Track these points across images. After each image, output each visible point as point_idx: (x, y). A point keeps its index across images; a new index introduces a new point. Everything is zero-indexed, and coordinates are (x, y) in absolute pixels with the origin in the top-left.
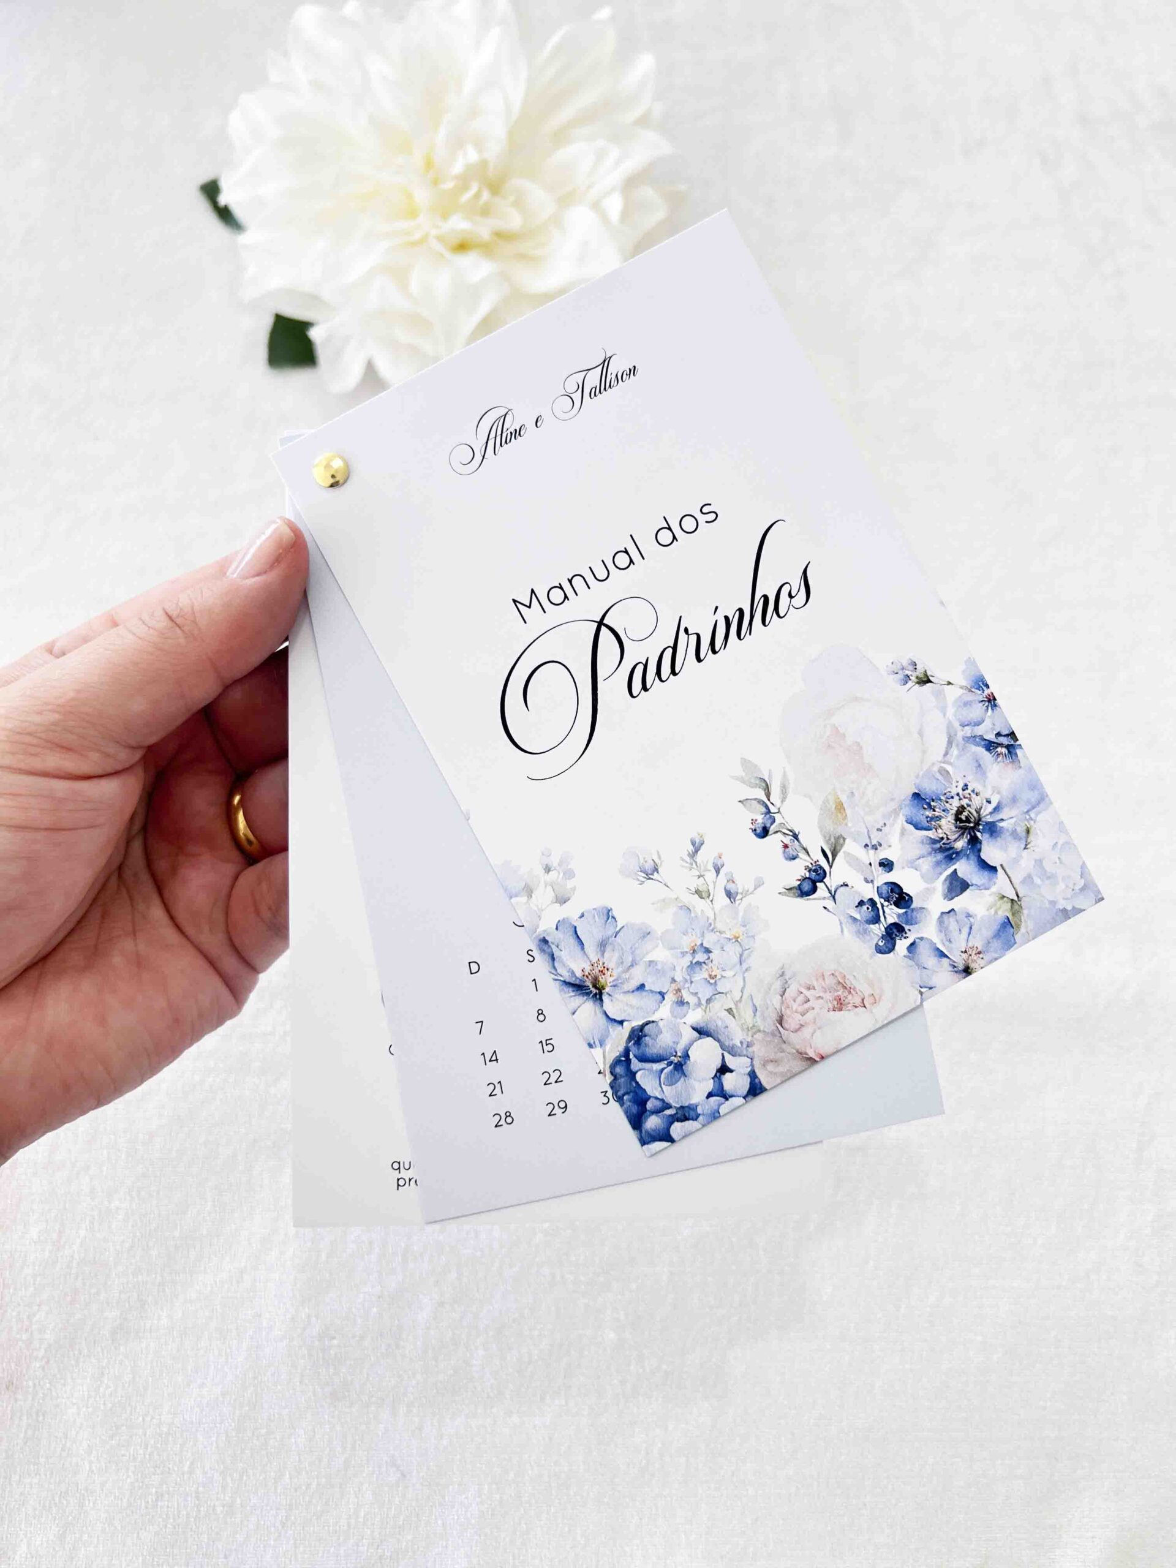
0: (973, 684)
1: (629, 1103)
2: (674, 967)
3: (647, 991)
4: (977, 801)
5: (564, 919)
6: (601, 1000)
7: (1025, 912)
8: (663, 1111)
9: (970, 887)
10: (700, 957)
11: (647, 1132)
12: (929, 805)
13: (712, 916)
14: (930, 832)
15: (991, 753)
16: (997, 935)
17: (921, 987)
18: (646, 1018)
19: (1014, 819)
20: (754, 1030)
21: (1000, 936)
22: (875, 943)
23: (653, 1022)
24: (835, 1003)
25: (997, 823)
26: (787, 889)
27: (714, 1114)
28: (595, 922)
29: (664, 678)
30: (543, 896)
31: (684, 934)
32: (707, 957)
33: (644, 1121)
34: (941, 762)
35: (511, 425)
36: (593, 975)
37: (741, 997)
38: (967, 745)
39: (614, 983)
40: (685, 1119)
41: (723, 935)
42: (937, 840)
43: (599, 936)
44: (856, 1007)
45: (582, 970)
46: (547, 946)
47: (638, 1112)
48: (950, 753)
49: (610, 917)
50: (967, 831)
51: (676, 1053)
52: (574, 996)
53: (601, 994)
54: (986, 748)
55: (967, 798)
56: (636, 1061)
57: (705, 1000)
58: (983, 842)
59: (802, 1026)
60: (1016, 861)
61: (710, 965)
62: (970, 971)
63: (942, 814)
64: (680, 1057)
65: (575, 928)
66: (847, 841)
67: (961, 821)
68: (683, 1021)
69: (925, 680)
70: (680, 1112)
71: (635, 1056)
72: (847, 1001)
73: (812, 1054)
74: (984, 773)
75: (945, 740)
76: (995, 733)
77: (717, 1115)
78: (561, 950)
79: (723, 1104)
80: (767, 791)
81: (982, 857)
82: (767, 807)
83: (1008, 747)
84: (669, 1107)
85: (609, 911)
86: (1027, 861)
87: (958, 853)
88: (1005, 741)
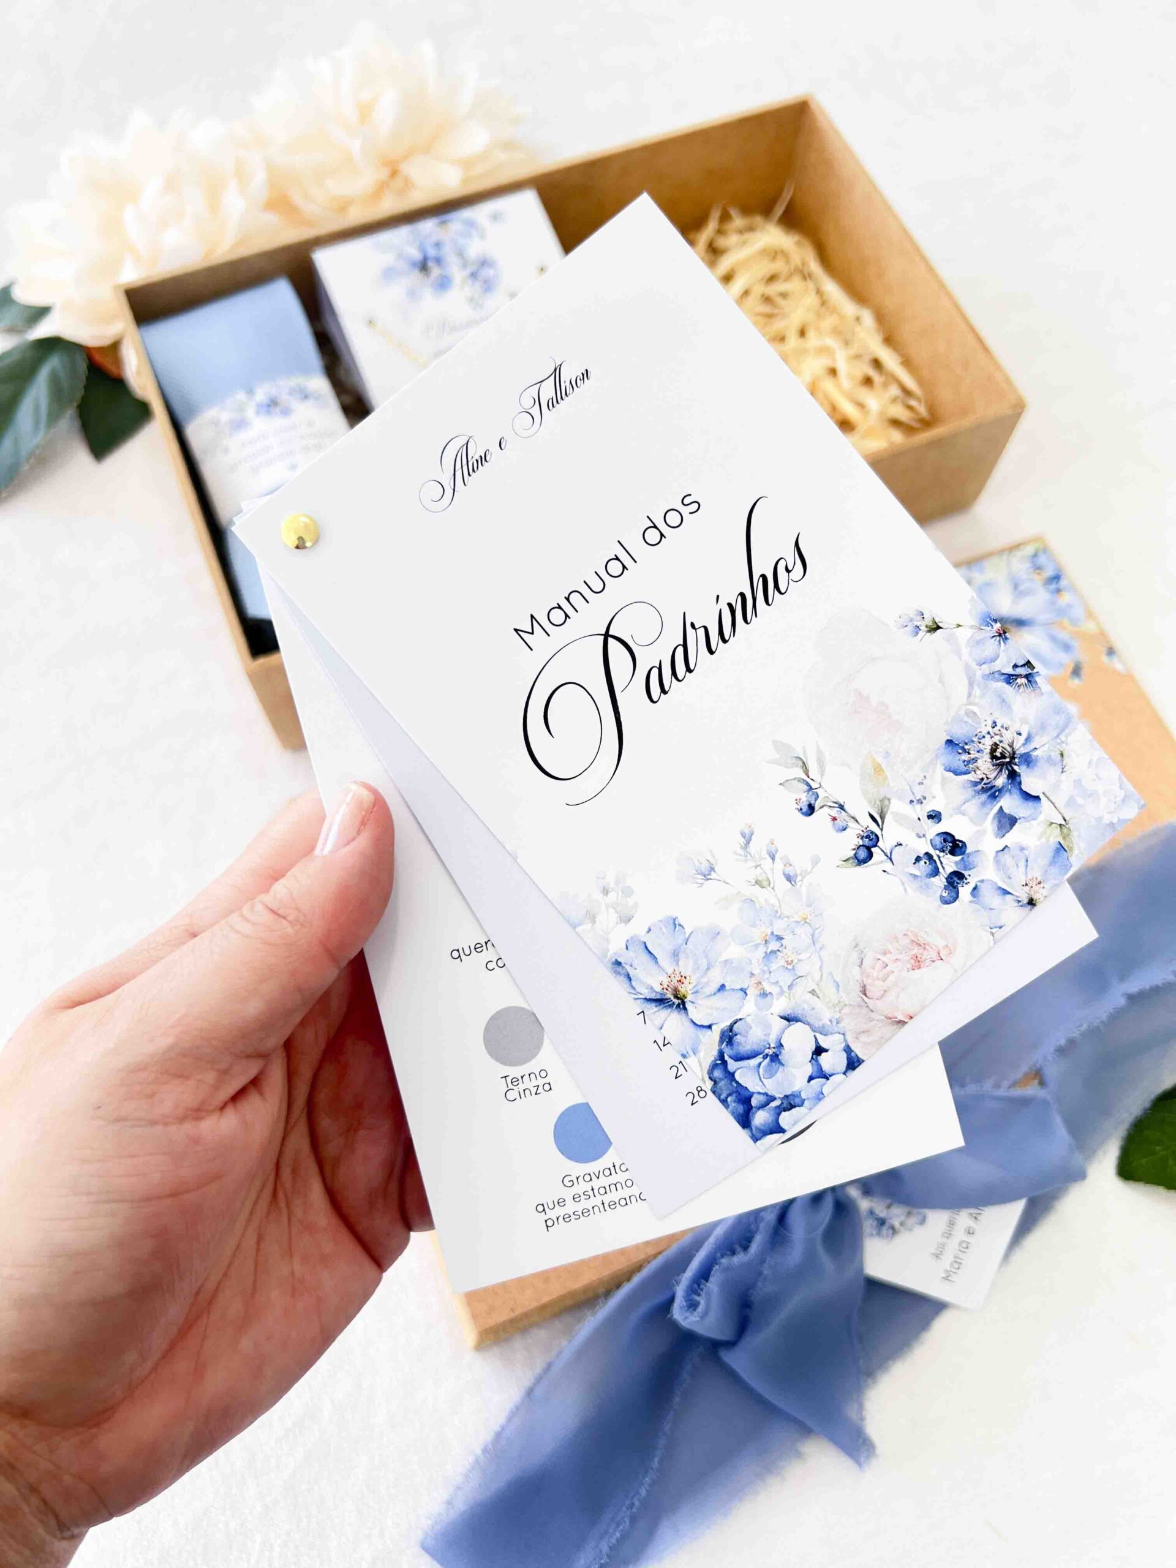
0: (982, 622)
1: (733, 1104)
2: (750, 961)
3: (728, 990)
4: (1008, 737)
5: (632, 938)
6: (685, 1009)
7: (1075, 834)
8: (768, 1104)
9: (1018, 821)
10: (774, 945)
11: (757, 1128)
12: (963, 748)
13: (777, 904)
14: (970, 775)
15: (1012, 686)
16: (1053, 862)
17: (991, 928)
18: (732, 1017)
19: (1047, 746)
20: (839, 1005)
21: (1055, 863)
22: (940, 894)
23: (740, 1019)
24: (913, 961)
25: (1031, 753)
26: (845, 861)
27: (818, 1095)
28: (664, 933)
29: (680, 675)
30: (607, 919)
31: (752, 926)
32: (781, 944)
33: (752, 1118)
34: (965, 705)
35: (475, 453)
36: (672, 987)
37: (822, 976)
38: (987, 682)
39: (695, 990)
40: (792, 1107)
41: (792, 919)
42: (977, 782)
43: (670, 948)
44: (933, 961)
45: (661, 984)
46: (621, 967)
47: (744, 1111)
48: (974, 692)
49: (677, 926)
50: (1005, 767)
51: (770, 1045)
52: (658, 1011)
53: (684, 1003)
54: (1006, 681)
55: (997, 735)
56: (732, 1061)
57: (787, 987)
58: (1022, 774)
59: (885, 991)
60: (1057, 786)
61: (785, 951)
62: (1034, 902)
63: (978, 755)
64: (774, 1048)
65: (645, 943)
66: (892, 801)
67: (997, 758)
68: (770, 1012)
69: (935, 628)
70: (785, 1102)
71: (731, 1057)
72: (924, 958)
73: (901, 1017)
74: (1010, 707)
75: (966, 682)
76: (1012, 665)
77: (821, 1096)
78: (636, 969)
79: (824, 1084)
80: (804, 767)
81: (1024, 789)
82: (808, 784)
83: (1027, 676)
84: (773, 1099)
85: (675, 920)
86: (1066, 783)
87: (1000, 790)
88: (1023, 671)
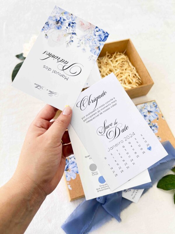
0: (43, 30)
1: (106, 38)
2: (91, 41)
3: (95, 43)
7: (62, 12)
8: (105, 34)
9: (64, 19)
10: (88, 40)
11: (108, 35)
12: (58, 27)
14: (61, 25)
17: (76, 18)
20: (91, 31)
21: (66, 13)
22: (75, 24)
23: (98, 40)
24: (84, 25)
25: (55, 20)
26: (76, 35)
30: (93, 58)
31: (87, 42)
34: (53, 29)
35: (50, 92)
37: (89, 33)
38: (50, 27)
39: (97, 46)
41: (85, 39)
49: (91, 50)
50: (58, 22)
51: (99, 36)
55: (55, 24)
57: (92, 37)
59: (88, 26)
62: (71, 14)
66: (67, 33)
68: (95, 38)
69: (46, 35)
71: (102, 40)
73: (90, 24)
74: (51, 24)
77: (102, 29)
81: (60, 19)
82: (70, 42)
86: (57, 15)
87: (61, 22)
88: (47, 24)
